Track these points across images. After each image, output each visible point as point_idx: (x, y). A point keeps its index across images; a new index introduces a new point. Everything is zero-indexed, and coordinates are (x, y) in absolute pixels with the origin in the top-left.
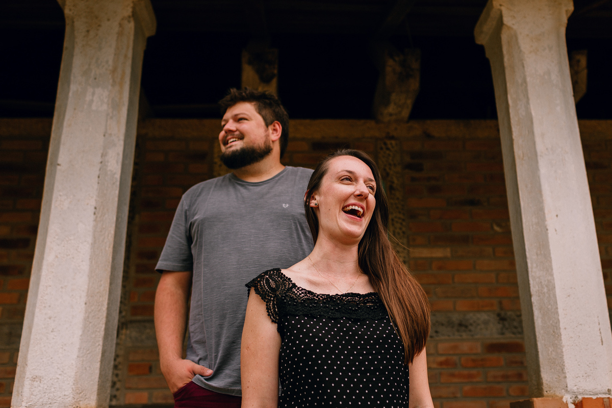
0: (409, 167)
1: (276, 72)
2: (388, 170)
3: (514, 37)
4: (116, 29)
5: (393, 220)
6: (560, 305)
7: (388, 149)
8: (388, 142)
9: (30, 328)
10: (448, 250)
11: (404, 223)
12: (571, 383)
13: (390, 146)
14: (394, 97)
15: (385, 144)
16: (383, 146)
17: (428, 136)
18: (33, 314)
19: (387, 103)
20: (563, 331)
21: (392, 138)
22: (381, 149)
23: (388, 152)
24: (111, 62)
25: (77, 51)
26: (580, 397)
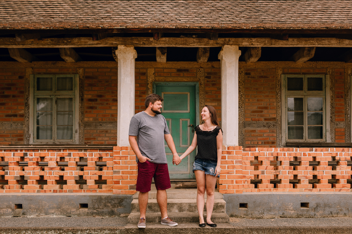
0: (206, 77)
1: (166, 51)
2: (200, 78)
3: (225, 63)
4: (130, 62)
5: (201, 94)
6: (227, 128)
7: (200, 71)
8: (201, 69)
9: (120, 131)
10: (217, 103)
11: (204, 95)
12: (227, 143)
13: (201, 70)
14: (201, 58)
15: (200, 70)
16: (199, 71)
17: (213, 67)
18: (120, 128)
19: (200, 59)
20: (227, 133)
21: (202, 68)
22: (198, 71)
23: (200, 72)
24: (130, 71)
25: (122, 68)
26: (229, 146)
